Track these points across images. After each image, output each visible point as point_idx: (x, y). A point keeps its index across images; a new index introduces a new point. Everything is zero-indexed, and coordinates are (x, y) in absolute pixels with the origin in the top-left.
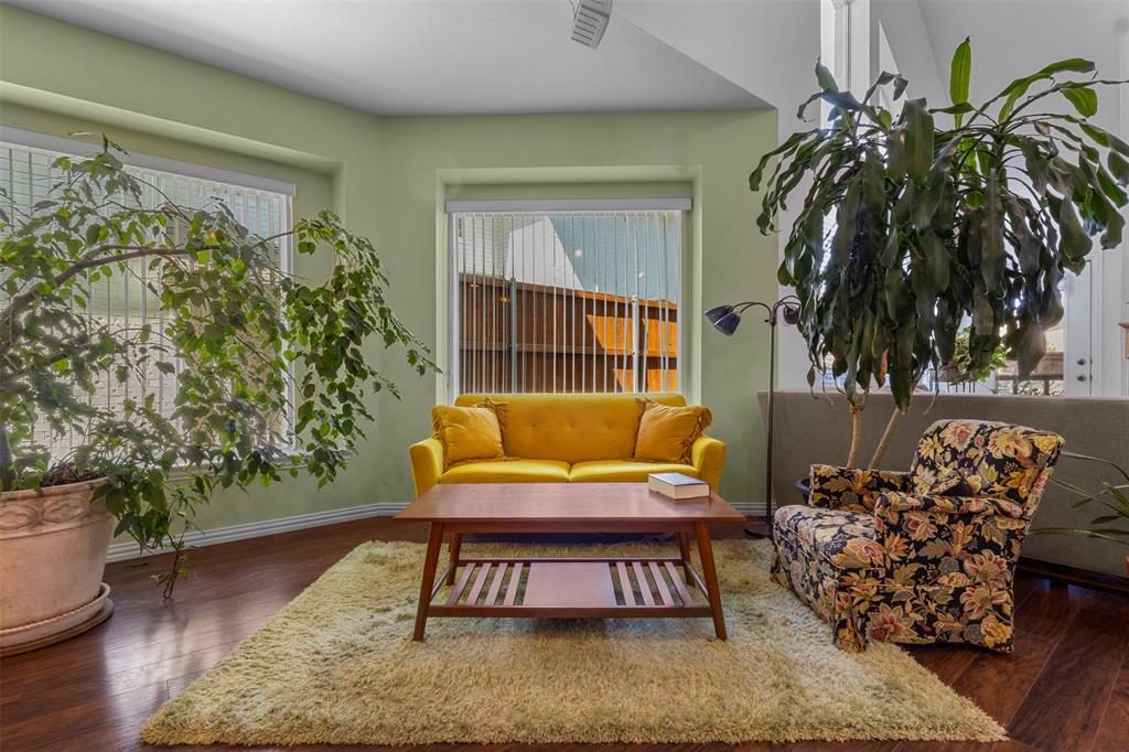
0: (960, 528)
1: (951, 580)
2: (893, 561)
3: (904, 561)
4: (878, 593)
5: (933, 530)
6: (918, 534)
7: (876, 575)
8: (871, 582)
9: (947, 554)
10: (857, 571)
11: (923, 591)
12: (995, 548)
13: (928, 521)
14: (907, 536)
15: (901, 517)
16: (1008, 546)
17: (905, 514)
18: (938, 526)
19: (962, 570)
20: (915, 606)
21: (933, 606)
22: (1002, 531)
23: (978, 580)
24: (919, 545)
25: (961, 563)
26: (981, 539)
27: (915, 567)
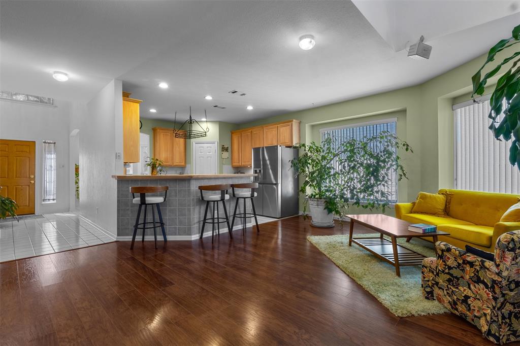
0: (468, 268)
1: (465, 290)
2: (439, 270)
3: (443, 272)
4: (433, 280)
5: (455, 264)
6: (449, 263)
7: (433, 272)
8: (431, 274)
9: (462, 277)
10: (426, 267)
11: (450, 288)
12: (486, 286)
13: (453, 259)
14: (445, 262)
15: (443, 253)
16: (493, 287)
17: (444, 253)
18: (458, 263)
19: (469, 288)
20: (448, 293)
21: (455, 297)
22: (490, 278)
23: (478, 297)
24: (450, 268)
25: (469, 285)
26: (479, 278)
27: (448, 277)
